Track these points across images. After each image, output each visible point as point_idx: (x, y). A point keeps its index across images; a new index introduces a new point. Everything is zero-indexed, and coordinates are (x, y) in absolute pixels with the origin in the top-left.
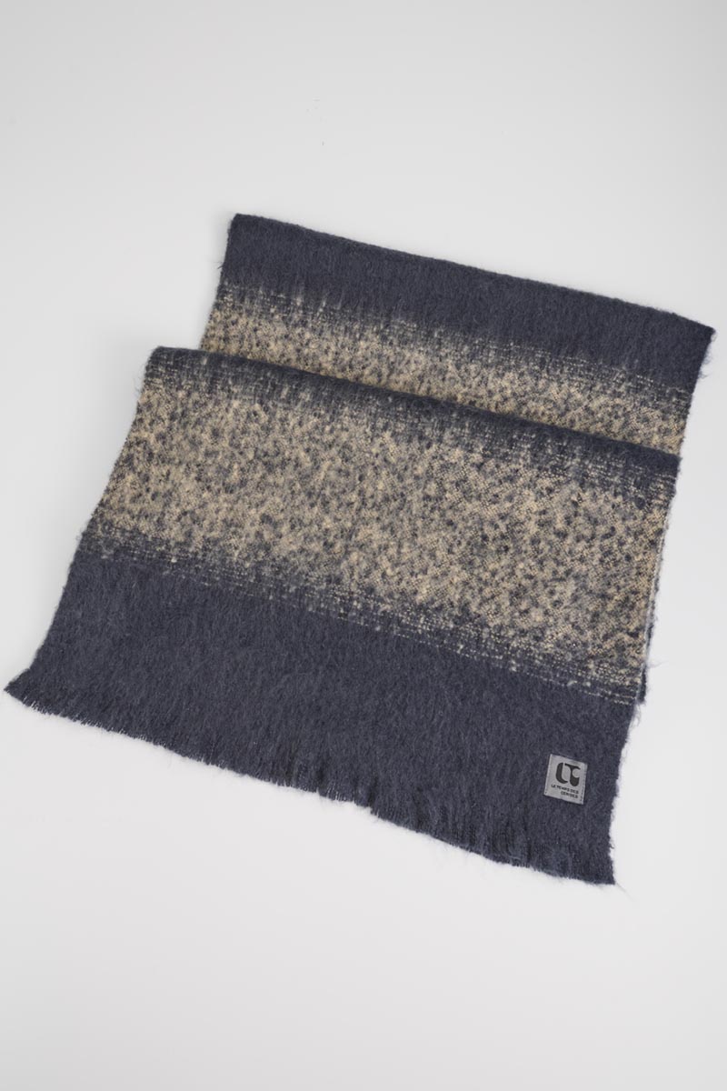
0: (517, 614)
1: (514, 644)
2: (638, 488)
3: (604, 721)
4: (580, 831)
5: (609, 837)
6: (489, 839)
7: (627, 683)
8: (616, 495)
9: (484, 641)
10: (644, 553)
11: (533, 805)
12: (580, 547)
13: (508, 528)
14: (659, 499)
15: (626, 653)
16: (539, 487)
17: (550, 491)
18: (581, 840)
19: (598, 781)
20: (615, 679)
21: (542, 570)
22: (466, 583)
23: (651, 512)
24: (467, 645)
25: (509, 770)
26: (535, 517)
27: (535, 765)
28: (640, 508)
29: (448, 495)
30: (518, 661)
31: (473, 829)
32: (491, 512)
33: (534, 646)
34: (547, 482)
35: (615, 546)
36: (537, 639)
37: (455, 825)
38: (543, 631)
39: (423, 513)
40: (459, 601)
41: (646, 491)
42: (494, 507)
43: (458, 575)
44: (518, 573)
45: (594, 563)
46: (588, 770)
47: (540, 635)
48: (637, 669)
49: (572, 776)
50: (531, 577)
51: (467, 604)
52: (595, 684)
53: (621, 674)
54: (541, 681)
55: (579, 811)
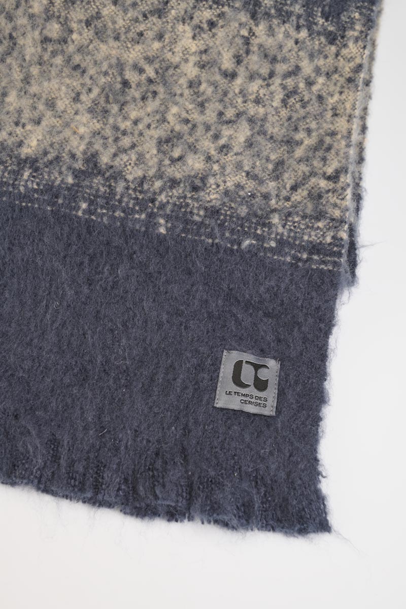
0: (167, 162)
1: (163, 198)
2: (327, 20)
3: (298, 295)
4: (271, 453)
5: (316, 460)
6: (126, 480)
7: (329, 239)
8: (298, 28)
9: (118, 197)
10: (341, 93)
11: (196, 422)
12: (254, 87)
13: (157, 73)
14: (354, 30)
15: (323, 201)
16: (196, 21)
17: (212, 24)
18: (273, 467)
19: (296, 383)
20: (310, 236)
21: (202, 112)
22: (96, 133)
23: (345, 46)
24: (91, 203)
25: (160, 377)
26: (193, 59)
27: (200, 367)
28: (332, 41)
29: (75, 36)
30: (168, 218)
31: (100, 467)
32: (134, 54)
33: (192, 198)
34: (207, 14)
35: (302, 85)
36: (195, 189)
37: (72, 463)
38: (204, 179)
39: (41, 57)
40: (85, 153)
41: (337, 23)
42: (138, 47)
43: (85, 124)
44: (170, 118)
45: (275, 104)
46: (281, 369)
47: (200, 184)
48: (342, 221)
49: (256, 378)
50: (187, 121)
51: (95, 155)
52: (281, 242)
53: (318, 228)
54: (202, 242)
55: (268, 426)
